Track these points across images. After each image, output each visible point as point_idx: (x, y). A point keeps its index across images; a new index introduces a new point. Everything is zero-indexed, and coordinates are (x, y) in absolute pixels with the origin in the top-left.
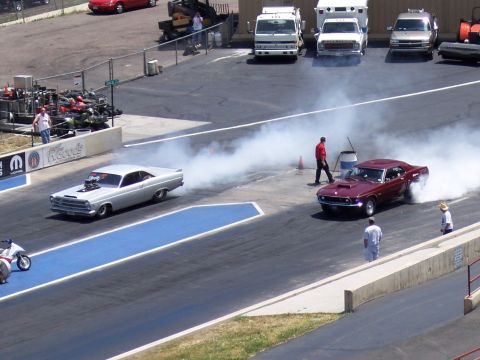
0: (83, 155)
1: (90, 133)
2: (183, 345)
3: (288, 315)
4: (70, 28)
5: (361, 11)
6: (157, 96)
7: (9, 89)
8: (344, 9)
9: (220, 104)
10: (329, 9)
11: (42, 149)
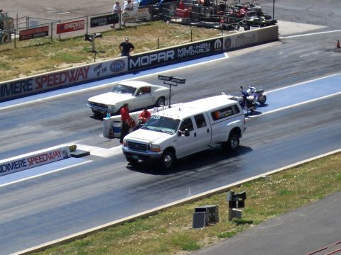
0: (256, 41)
1: (259, 28)
9: (330, 16)
11: (233, 36)
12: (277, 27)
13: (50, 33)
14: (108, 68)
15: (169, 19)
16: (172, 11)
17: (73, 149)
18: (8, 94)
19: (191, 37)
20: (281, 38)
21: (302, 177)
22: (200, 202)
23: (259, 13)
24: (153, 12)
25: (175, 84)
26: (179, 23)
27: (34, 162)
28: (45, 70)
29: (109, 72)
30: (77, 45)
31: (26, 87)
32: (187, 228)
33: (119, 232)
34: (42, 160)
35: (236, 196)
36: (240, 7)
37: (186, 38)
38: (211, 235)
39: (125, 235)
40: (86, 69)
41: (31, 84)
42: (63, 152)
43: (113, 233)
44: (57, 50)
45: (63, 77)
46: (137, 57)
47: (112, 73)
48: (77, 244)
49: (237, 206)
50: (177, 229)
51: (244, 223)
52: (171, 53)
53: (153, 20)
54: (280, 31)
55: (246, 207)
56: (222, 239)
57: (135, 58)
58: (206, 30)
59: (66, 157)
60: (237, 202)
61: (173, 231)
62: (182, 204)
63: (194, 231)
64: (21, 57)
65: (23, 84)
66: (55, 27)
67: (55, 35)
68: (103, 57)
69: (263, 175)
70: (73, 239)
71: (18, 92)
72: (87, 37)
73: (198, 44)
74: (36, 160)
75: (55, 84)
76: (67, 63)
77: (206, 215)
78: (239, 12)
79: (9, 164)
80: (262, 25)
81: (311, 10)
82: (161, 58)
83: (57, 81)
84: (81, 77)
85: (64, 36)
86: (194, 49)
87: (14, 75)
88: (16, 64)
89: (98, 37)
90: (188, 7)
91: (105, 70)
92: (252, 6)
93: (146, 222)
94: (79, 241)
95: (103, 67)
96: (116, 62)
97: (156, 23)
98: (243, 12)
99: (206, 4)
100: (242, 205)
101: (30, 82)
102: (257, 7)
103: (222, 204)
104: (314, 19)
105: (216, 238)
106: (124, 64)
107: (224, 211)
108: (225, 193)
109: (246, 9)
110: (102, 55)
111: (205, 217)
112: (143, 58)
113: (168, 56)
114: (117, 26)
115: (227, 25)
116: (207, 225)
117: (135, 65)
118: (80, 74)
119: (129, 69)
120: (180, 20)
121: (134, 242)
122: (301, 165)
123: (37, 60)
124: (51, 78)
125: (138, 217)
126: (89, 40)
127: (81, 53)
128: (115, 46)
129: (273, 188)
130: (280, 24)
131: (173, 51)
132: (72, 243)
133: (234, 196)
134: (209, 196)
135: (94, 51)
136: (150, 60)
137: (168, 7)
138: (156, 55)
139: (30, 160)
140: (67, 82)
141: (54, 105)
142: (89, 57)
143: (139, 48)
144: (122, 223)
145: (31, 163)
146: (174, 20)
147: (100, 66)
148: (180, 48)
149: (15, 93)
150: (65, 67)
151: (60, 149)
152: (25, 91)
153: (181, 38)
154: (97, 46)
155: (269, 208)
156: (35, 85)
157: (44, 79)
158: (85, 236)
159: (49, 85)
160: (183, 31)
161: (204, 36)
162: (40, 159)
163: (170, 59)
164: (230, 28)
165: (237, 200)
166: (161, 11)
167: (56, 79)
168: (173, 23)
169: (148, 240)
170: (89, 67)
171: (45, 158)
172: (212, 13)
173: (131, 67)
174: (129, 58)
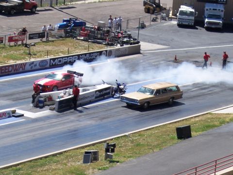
0: (127, 53)
1: (129, 46)
2: (193, 120)
3: (229, 114)
4: (103, 7)
5: (222, 11)
6: (146, 35)
7: (96, 27)
8: (216, 10)
9: (171, 40)
10: (210, 9)
11: (113, 49)
12: (140, 45)
13: (4, 42)
14: (38, 65)
15: (76, 37)
16: (77, 32)
17: (14, 112)
19: (88, 48)
20: (142, 52)
21: (150, 136)
22: (88, 148)
23: (129, 36)
24: (66, 32)
25: (77, 76)
26: (82, 40)
29: (38, 67)
30: (20, 50)
32: (79, 163)
33: (39, 164)
35: (110, 145)
36: (119, 33)
37: (85, 49)
38: (94, 168)
39: (42, 165)
40: (24, 64)
42: (8, 114)
43: (35, 164)
44: (7, 52)
45: (11, 68)
47: (40, 68)
48: (13, 169)
50: (73, 164)
51: (114, 162)
53: (66, 37)
54: (142, 48)
55: (116, 152)
56: (100, 171)
57: (54, 60)
58: (98, 45)
59: (10, 117)
61: (71, 165)
62: (77, 149)
63: (84, 165)
66: (7, 38)
67: (7, 43)
68: (35, 58)
69: (127, 134)
70: (11, 166)
72: (26, 45)
73: (92, 53)
75: (5, 72)
76: (14, 60)
77: (91, 156)
78: (118, 35)
80: (131, 44)
81: (161, 36)
82: (70, 60)
83: (7, 71)
84: (21, 69)
85: (12, 44)
86: (90, 56)
89: (33, 45)
90: (87, 30)
91: (36, 65)
92: (125, 32)
93: (55, 158)
94: (14, 168)
95: (35, 64)
96: (42, 61)
97: (68, 39)
98: (120, 35)
99: (99, 29)
100: (113, 151)
102: (129, 33)
103: (101, 150)
104: (162, 42)
105: (97, 170)
106: (47, 63)
107: (102, 154)
108: (104, 144)
109: (122, 34)
110: (34, 56)
111: (90, 157)
112: (59, 59)
113: (74, 59)
114: (44, 39)
115: (110, 42)
116: (91, 162)
117: (54, 64)
118: (20, 67)
119: (50, 66)
120: (82, 38)
121: (47, 170)
122: (149, 129)
124: (3, 68)
125: (51, 155)
126: (27, 47)
127: (22, 55)
128: (43, 51)
129: (132, 142)
130: (141, 43)
131: (77, 57)
132: (10, 169)
133: (108, 145)
134: (93, 145)
135: (30, 54)
136: (63, 61)
137: (75, 30)
138: (67, 58)
140: (13, 72)
141: (5, 85)
142: (27, 57)
143: (57, 53)
144: (41, 158)
146: (79, 38)
147: (33, 63)
148: (82, 55)
150: (12, 62)
151: (6, 112)
153: (82, 49)
154: (32, 51)
155: (129, 154)
158: (18, 165)
159: (1, 73)
160: (84, 45)
161: (96, 48)
163: (75, 61)
164: (112, 45)
165: (110, 148)
166: (71, 32)
167: (6, 69)
168: (78, 39)
169: (55, 169)
170: (26, 63)
172: (101, 35)
173: (51, 64)
174: (51, 59)
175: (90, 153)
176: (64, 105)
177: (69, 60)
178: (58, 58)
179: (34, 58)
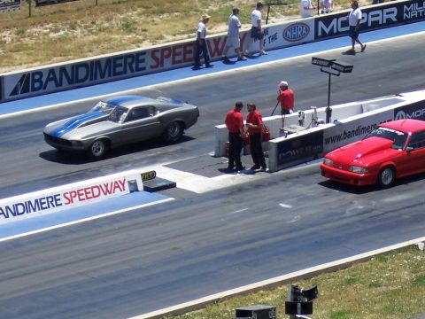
14: (280, 36)
18: (103, 76)
27: (76, 200)
28: (186, 36)
29: (281, 41)
31: (134, 65)
34: (89, 196)
35: (299, 294)
41: (143, 61)
46: (332, 18)
49: (299, 311)
52: (393, 12)
57: (327, 20)
59: (134, 190)
60: (299, 305)
64: (162, 12)
65: (129, 60)
68: (290, 14)
71: (120, 73)
74: (80, 195)
75: (185, 60)
79: (30, 202)
82: (375, 19)
87: (133, 43)
88: (148, 23)
91: (274, 38)
95: (271, 34)
96: (293, 27)
101: (141, 57)
106: (308, 30)
112: (342, 19)
113: (386, 17)
117: (327, 31)
119: (316, 36)
123: (182, 18)
124: (177, 51)
131: (395, 9)
139: (68, 196)
145: (71, 201)
148: (409, 3)
149: (115, 74)
151: (124, 178)
152: (132, 71)
156: (150, 62)
157: (166, 53)
159: (174, 62)
162: (86, 193)
163: (389, 20)
167: (186, 52)
170: (246, 34)
171: (96, 191)
173: (320, 34)
174: (317, 20)
175: (247, 313)
176: (293, 152)
177: (371, 20)
178: (338, 16)
179: (286, 15)
